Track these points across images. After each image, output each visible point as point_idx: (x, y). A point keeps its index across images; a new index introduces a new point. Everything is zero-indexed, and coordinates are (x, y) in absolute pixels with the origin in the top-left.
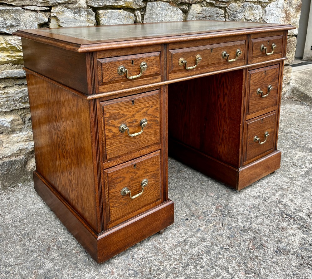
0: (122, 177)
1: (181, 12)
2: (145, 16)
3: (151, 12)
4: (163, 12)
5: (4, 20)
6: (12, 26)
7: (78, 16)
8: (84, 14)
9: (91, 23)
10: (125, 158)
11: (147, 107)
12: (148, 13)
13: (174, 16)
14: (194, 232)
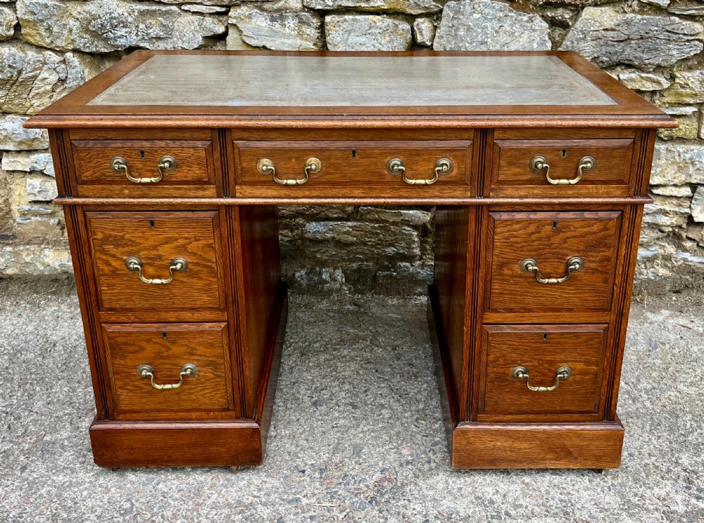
0: (138, 346)
1: (545, 25)
2: (438, 30)
3: (455, 22)
4: (489, 25)
5: (146, 27)
6: (158, 38)
7: (280, 26)
8: (292, 22)
9: (306, 40)
10: (146, 316)
11: (186, 238)
12: (446, 25)
13: (522, 33)
14: (283, 500)
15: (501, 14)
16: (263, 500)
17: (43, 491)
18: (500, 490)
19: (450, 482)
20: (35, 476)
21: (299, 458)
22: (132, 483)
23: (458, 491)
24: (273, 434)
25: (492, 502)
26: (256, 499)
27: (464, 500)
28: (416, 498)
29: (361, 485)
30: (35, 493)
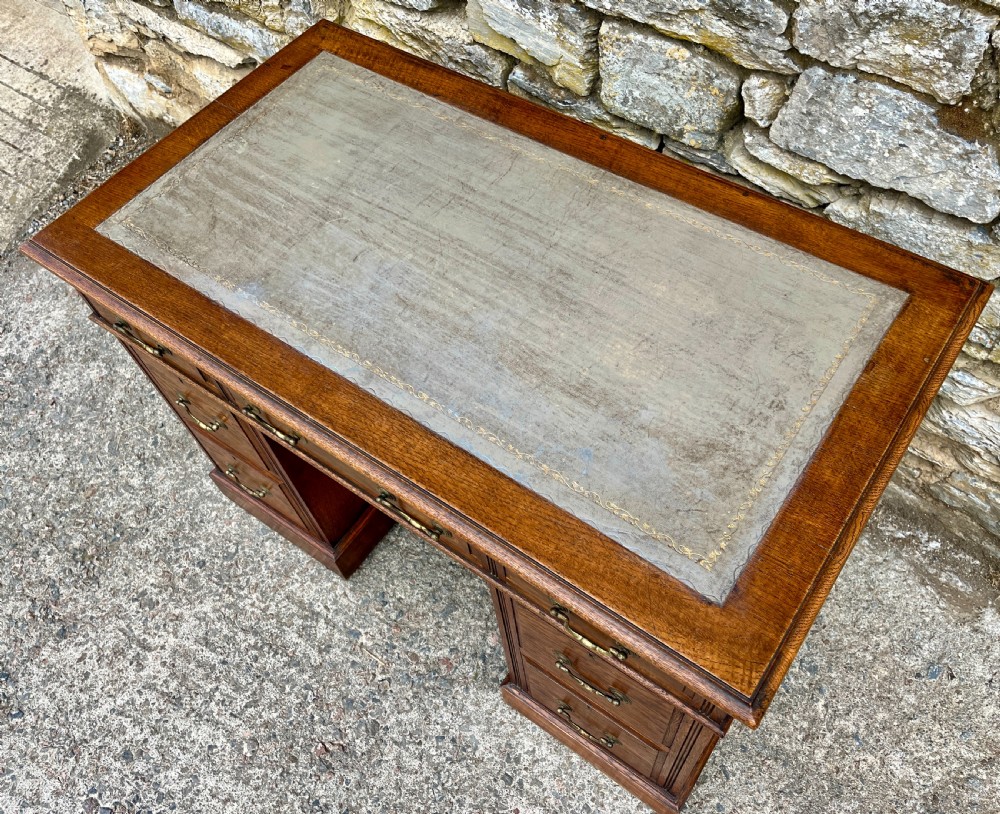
2: (784, 109)
3: (814, 108)
7: (532, 17)
8: (550, 17)
9: (569, 51)
12: (797, 108)
13: (942, 172)
14: (345, 627)
15: (909, 126)
16: (330, 617)
17: (189, 491)
18: (537, 752)
19: (500, 708)
20: (193, 469)
21: (393, 584)
22: (251, 525)
23: (498, 725)
24: (393, 538)
25: (517, 760)
26: (325, 611)
27: (494, 739)
28: (454, 704)
29: (422, 654)
30: (184, 489)
